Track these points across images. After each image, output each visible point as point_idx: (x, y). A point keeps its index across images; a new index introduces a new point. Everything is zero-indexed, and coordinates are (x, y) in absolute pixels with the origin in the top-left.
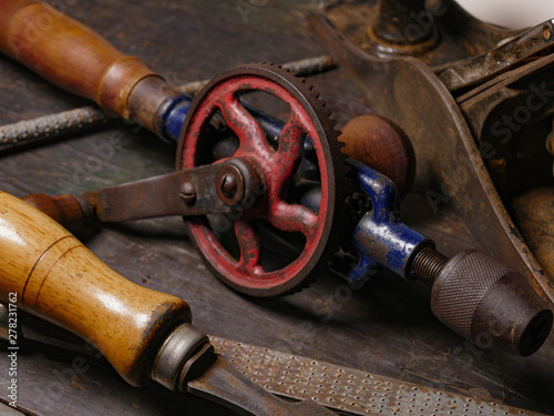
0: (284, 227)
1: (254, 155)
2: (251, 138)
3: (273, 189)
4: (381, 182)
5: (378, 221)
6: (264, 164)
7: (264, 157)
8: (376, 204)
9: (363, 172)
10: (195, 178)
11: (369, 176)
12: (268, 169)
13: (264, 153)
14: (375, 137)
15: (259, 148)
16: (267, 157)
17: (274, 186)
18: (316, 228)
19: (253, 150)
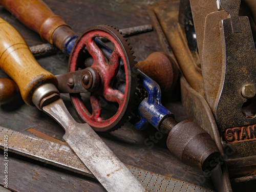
0: (110, 100)
1: (99, 67)
2: (98, 59)
3: (106, 82)
4: (152, 85)
5: (150, 103)
6: (102, 71)
7: (103, 67)
8: (149, 95)
9: (146, 80)
10: (74, 76)
11: (148, 81)
12: (104, 73)
13: (103, 66)
14: (160, 63)
15: (101, 63)
16: (104, 68)
17: (106, 81)
18: (123, 100)
19: (99, 64)
